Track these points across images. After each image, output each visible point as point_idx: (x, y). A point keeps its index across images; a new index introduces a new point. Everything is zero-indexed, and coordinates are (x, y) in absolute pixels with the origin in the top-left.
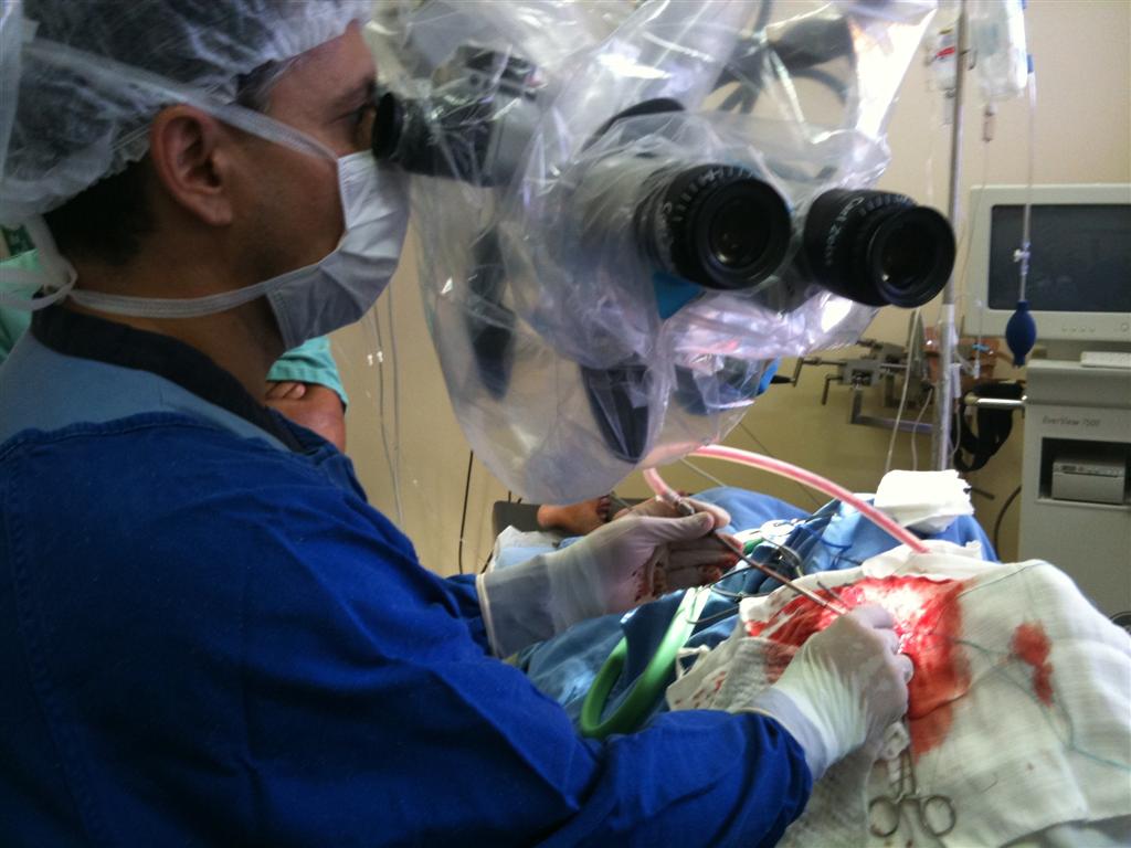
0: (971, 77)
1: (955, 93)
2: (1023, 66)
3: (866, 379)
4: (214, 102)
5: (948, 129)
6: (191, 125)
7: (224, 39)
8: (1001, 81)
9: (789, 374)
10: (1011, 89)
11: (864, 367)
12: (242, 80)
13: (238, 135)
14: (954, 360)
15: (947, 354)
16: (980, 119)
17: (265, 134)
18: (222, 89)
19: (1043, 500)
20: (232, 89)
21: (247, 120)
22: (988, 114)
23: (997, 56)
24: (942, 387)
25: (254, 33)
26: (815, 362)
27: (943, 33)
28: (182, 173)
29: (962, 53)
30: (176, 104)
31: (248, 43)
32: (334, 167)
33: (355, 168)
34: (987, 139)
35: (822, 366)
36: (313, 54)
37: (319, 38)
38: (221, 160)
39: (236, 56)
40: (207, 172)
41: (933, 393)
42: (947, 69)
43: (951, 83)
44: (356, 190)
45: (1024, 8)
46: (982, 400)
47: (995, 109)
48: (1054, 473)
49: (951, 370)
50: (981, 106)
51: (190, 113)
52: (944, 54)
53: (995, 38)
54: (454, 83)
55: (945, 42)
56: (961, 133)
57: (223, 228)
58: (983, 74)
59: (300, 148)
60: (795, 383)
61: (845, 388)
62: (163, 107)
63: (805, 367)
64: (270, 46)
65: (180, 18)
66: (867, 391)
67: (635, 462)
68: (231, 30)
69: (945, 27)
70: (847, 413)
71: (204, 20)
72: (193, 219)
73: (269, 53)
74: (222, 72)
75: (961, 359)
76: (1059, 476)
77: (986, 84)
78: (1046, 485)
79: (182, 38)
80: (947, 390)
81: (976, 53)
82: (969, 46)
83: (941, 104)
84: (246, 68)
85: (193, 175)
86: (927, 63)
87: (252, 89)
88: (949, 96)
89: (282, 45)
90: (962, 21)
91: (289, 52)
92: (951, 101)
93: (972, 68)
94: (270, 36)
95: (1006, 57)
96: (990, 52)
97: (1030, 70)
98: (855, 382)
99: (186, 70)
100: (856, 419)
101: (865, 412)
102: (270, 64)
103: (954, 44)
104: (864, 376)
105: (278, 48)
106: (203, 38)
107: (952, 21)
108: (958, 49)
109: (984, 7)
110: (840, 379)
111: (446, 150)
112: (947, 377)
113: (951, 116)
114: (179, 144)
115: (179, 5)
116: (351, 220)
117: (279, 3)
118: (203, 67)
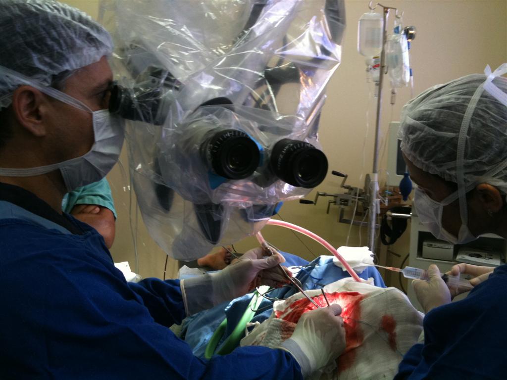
0: (386, 77)
1: (379, 84)
2: (408, 73)
3: (346, 203)
4: (41, 85)
5: (376, 98)
6: (30, 94)
7: (47, 60)
8: (399, 79)
9: (313, 200)
10: (403, 83)
11: (345, 197)
12: (54, 77)
13: (51, 99)
14: (377, 197)
15: (374, 195)
16: (390, 94)
17: (62, 100)
18: (45, 80)
19: (419, 258)
20: (49, 80)
21: (55, 94)
22: (393, 93)
23: (397, 69)
24: (372, 209)
25: (61, 58)
26: (324, 195)
27: (374, 58)
28: (25, 114)
29: (383, 67)
30: (25, 85)
31: (58, 62)
32: (91, 115)
33: (100, 116)
34: (392, 104)
35: (328, 197)
36: (85, 69)
37: (88, 62)
38: (42, 109)
39: (52, 67)
40: (36, 114)
41: (368, 212)
42: (376, 73)
43: (378, 79)
44: (100, 125)
45: (409, 49)
46: (393, 214)
47: (396, 91)
48: (424, 247)
49: (376, 201)
50: (391, 89)
51: (30, 89)
52: (375, 67)
53: (397, 60)
54: (145, 82)
55: (375, 62)
56: (381, 101)
57: (41, 138)
58: (391, 76)
59: (77, 106)
60: (315, 204)
61: (337, 207)
62: (19, 86)
63: (319, 196)
64: (67, 64)
65: (29, 50)
66: (346, 208)
67: (215, 244)
68: (51, 57)
69: (375, 56)
70: (337, 218)
71: (40, 52)
72: (27, 133)
73: (67, 67)
74: (46, 73)
75: (380, 197)
76: (426, 248)
77: (392, 80)
78: (420, 252)
79: (30, 58)
80: (374, 210)
81: (388, 67)
82: (385, 64)
83: (373, 87)
84: (56, 72)
85: (30, 114)
86: (368, 71)
87: (58, 81)
88: (377, 85)
89: (72, 64)
90: (383, 53)
91: (75, 67)
92: (378, 87)
93: (386, 73)
94: (68, 60)
95: (401, 69)
96: (394, 67)
97: (411, 75)
98: (341, 204)
99: (31, 72)
100: (341, 220)
101: (345, 217)
102: (67, 71)
103: (379, 63)
104: (345, 202)
105: (70, 65)
106: (39, 59)
107: (378, 53)
108: (381, 65)
109: (392, 47)
110: (335, 202)
111: (139, 111)
112: (374, 204)
113: (377, 93)
114: (25, 101)
115: (29, 45)
116: (98, 137)
117: (72, 47)
118: (38, 71)
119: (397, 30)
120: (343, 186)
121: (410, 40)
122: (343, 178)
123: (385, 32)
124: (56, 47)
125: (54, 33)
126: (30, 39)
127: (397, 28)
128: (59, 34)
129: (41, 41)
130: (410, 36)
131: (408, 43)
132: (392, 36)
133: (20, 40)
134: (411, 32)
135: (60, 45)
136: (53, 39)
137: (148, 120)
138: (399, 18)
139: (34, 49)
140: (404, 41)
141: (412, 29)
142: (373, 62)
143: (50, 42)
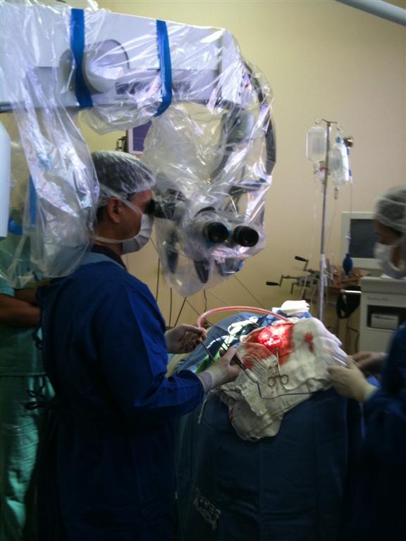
0: (329, 177)
1: (325, 182)
4: (122, 198)
5: (322, 194)
6: (116, 201)
7: (128, 186)
8: (340, 179)
9: (278, 282)
10: (343, 181)
12: (128, 194)
14: (325, 273)
15: (323, 271)
17: (130, 206)
18: (124, 195)
20: (126, 196)
21: (128, 203)
22: (336, 190)
23: (339, 170)
24: (320, 283)
25: (134, 186)
26: (288, 278)
27: (320, 162)
28: (112, 211)
29: (327, 170)
30: (115, 197)
31: (132, 188)
32: (141, 216)
33: (144, 217)
35: (291, 279)
38: (120, 210)
39: (129, 189)
40: (116, 212)
42: (322, 174)
43: (324, 179)
45: (348, 154)
49: (324, 276)
50: (334, 187)
52: (321, 169)
53: (339, 163)
55: (321, 165)
56: (327, 196)
57: (117, 224)
58: (334, 176)
59: (136, 211)
60: (280, 285)
61: (299, 288)
62: (112, 197)
63: (284, 279)
65: (121, 181)
68: (130, 185)
71: (126, 182)
72: (111, 220)
73: (135, 191)
77: (335, 180)
79: (121, 184)
80: (322, 283)
81: (331, 170)
82: (329, 167)
83: (321, 186)
84: (130, 193)
85: (114, 211)
86: (315, 173)
87: (130, 197)
89: (138, 190)
90: (327, 158)
93: (330, 174)
94: (136, 188)
95: (342, 170)
96: (336, 169)
97: (349, 175)
98: (303, 285)
99: (119, 190)
102: (135, 193)
107: (323, 158)
108: (326, 168)
109: (334, 153)
110: (298, 284)
111: (165, 213)
112: (322, 279)
113: (323, 190)
114: (113, 205)
115: (121, 178)
116: (142, 228)
117: (140, 181)
118: (122, 191)
119: (338, 140)
120: (305, 270)
121: (349, 148)
122: (305, 263)
123: (328, 141)
124: (133, 181)
125: (133, 174)
126: (122, 175)
127: (339, 138)
128: (136, 174)
129: (127, 176)
130: (348, 144)
131: (348, 150)
132: (334, 145)
133: (117, 175)
134: (349, 141)
135: (135, 179)
136: (132, 177)
137: (169, 218)
138: (339, 130)
139: (123, 180)
140: (343, 149)
141: (350, 139)
142: (319, 165)
143: (130, 178)
